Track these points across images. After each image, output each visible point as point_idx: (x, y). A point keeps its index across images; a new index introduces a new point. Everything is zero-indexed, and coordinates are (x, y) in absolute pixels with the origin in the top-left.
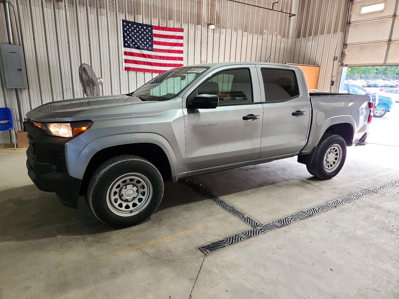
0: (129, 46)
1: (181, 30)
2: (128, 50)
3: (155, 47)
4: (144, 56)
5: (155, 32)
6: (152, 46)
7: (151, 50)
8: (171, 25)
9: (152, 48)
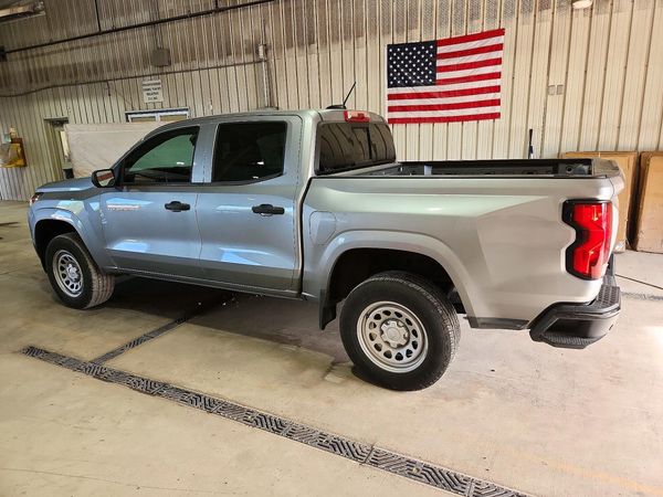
0: (395, 85)
1: (500, 32)
2: (395, 91)
3: (440, 76)
4: (419, 96)
5: (441, 50)
6: (433, 76)
7: (432, 84)
8: (477, 28)
9: (434, 79)
